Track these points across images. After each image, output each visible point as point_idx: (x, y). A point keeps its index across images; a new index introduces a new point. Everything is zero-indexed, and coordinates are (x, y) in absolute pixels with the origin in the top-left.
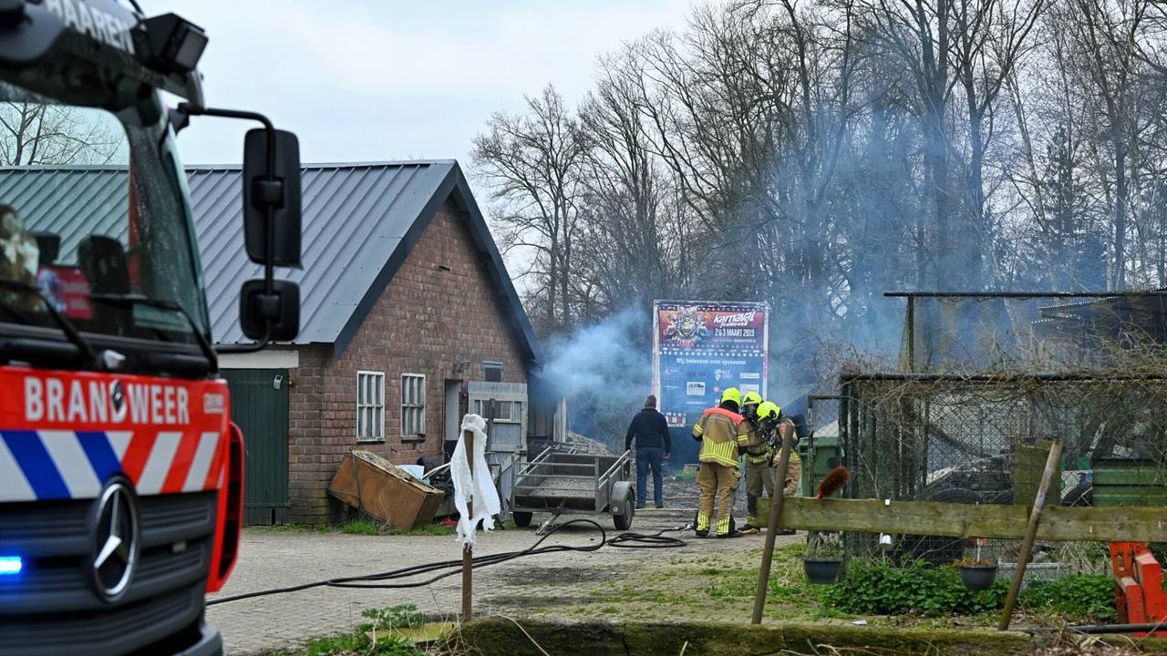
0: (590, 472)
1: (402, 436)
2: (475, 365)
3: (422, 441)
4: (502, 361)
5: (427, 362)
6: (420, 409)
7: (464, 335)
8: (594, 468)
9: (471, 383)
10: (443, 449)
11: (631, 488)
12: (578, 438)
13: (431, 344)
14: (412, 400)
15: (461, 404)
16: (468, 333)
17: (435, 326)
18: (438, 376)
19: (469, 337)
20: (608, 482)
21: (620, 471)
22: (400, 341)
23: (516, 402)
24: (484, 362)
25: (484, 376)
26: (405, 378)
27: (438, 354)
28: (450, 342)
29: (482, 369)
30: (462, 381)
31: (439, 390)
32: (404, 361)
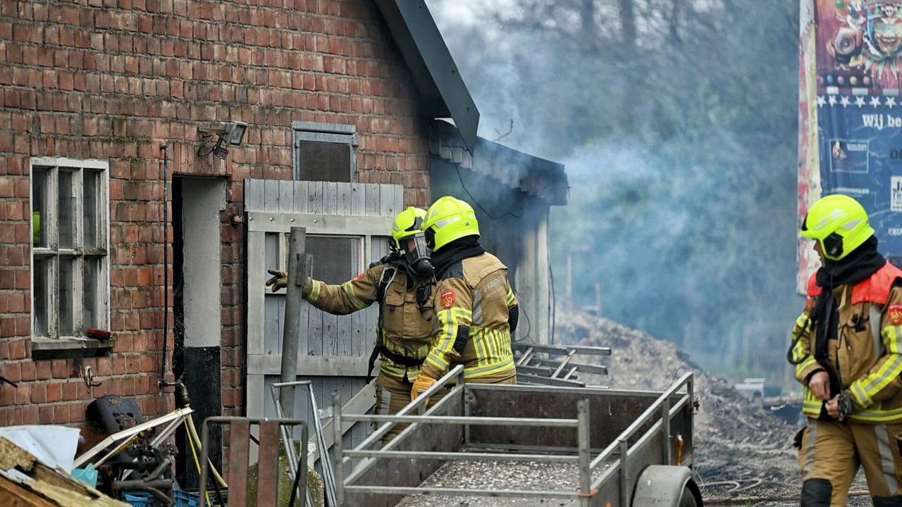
0: (566, 440)
1: (34, 338)
2: (267, 134)
3: (102, 353)
4: (352, 121)
5: (115, 124)
6: (94, 260)
7: (233, 50)
8: (574, 430)
9: (253, 184)
10: (169, 373)
11: (691, 485)
12: (603, 329)
13: (127, 73)
14: (66, 236)
15: (226, 243)
16: (242, 44)
17: (139, 22)
18: (152, 166)
19: (249, 55)
20: (619, 471)
21: (660, 435)
22: (22, 64)
23: (373, 237)
24: (296, 124)
25: (296, 163)
26: (41, 173)
27: (150, 105)
28: (187, 68)
29: (289, 146)
30: (227, 178)
31: (154, 206)
32: (37, 122)
